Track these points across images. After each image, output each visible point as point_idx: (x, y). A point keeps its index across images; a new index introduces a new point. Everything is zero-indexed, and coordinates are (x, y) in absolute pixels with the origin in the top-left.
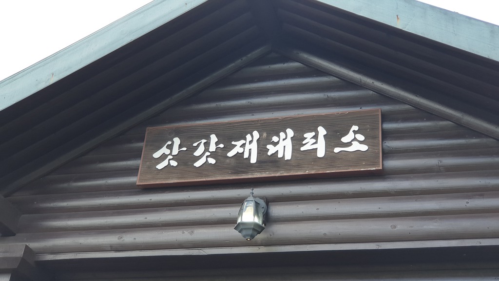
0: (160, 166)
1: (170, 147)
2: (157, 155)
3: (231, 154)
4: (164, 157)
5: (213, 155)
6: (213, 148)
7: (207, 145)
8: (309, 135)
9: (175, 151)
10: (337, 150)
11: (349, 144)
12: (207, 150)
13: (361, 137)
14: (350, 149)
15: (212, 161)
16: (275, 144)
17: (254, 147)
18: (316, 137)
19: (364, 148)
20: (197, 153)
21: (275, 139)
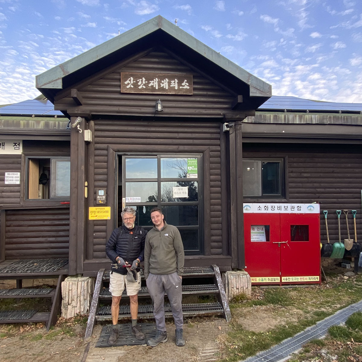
0: (128, 87)
1: (130, 80)
2: (126, 83)
3: (150, 85)
4: (128, 84)
5: (144, 85)
6: (144, 82)
7: (142, 81)
8: (173, 82)
9: (132, 82)
10: (181, 87)
11: (184, 86)
12: (142, 83)
13: (187, 84)
14: (184, 88)
15: (144, 87)
16: (163, 83)
17: (157, 83)
18: (175, 82)
19: (188, 88)
20: (139, 84)
21: (163, 82)
